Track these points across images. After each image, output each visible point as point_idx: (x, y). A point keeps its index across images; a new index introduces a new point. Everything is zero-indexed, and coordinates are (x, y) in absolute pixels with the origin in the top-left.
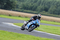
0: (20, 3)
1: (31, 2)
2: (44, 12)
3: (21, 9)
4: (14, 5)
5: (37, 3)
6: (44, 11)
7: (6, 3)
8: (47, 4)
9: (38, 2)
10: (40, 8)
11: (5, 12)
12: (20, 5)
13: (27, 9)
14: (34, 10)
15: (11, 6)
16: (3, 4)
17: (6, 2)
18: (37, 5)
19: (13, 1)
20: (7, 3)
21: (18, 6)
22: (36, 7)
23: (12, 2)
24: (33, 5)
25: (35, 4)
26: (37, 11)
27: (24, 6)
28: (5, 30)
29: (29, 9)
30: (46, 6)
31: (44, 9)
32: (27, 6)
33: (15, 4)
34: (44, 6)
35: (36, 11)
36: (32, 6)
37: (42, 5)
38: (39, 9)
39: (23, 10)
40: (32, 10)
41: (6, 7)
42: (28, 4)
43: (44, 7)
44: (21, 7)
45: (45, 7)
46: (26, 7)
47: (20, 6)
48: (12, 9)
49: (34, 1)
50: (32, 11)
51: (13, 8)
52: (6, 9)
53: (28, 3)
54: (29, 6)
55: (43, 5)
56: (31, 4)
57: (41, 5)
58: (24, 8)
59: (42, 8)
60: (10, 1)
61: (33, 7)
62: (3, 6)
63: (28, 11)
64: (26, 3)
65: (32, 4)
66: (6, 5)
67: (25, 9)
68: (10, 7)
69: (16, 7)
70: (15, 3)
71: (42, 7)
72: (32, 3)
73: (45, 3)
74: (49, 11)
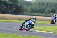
0: (28, 7)
1: (38, 5)
2: (52, 14)
3: (30, 12)
4: (23, 10)
6: (52, 13)
7: (15, 9)
8: (54, 6)
9: (45, 4)
10: (47, 10)
11: (15, 17)
12: (28, 9)
13: (35, 13)
14: (43, 12)
15: (20, 11)
16: (13, 10)
17: (15, 7)
18: (44, 8)
19: (21, 6)
21: (27, 10)
22: (44, 10)
23: (21, 7)
24: (41, 7)
25: (42, 6)
26: (45, 13)
27: (33, 10)
29: (38, 12)
30: (53, 8)
31: (51, 11)
32: (36, 9)
33: (24, 8)
34: (51, 8)
35: (44, 13)
36: (40, 8)
37: (49, 7)
38: (47, 11)
39: (32, 13)
40: (40, 13)
41: (16, 12)
42: (36, 8)
43: (51, 9)
44: (29, 11)
45: (52, 9)
46: (34, 11)
47: (29, 10)
48: (21, 13)
49: (41, 4)
50: (41, 14)
51: (22, 13)
52: (16, 13)
53: (36, 7)
54: (37, 9)
55: (50, 7)
56: (38, 7)
57: (48, 7)
58: (32, 11)
59: (50, 10)
60: (19, 6)
61: (41, 9)
62: (13, 11)
63: (37, 14)
64: (34, 6)
65: (40, 7)
66: (15, 10)
67: (33, 13)
68: (19, 12)
69: (25, 11)
70: (24, 7)
71: (49, 9)
72: (40, 6)
73: (52, 5)
74: (56, 12)
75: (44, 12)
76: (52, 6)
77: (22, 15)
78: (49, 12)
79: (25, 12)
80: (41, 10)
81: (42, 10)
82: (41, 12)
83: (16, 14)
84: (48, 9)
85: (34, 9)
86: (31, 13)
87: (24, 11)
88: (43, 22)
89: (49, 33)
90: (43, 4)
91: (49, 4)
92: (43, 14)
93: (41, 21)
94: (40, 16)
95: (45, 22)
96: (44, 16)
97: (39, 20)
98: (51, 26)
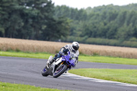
0: (78, 23)
1: (102, 19)
2: (134, 41)
3: (81, 36)
4: (66, 29)
5: (116, 20)
6: (134, 38)
7: (45, 26)
9: (118, 17)
10: (123, 31)
11: (45, 47)
12: (78, 28)
13: (95, 37)
14: (112, 36)
15: (58, 32)
16: (41, 29)
17: (46, 24)
18: (116, 25)
19: (61, 19)
20: (49, 26)
21: (74, 31)
22: (116, 30)
23: (60, 23)
24: (108, 25)
25: (111, 22)
26: (118, 38)
27: (88, 29)
28: (51, 86)
29: (100, 36)
31: (132, 33)
32: (95, 29)
33: (67, 27)
34: (133, 26)
35: (115, 38)
36: (106, 27)
37: (128, 25)
38: (123, 33)
39: (86, 39)
40: (106, 38)
41: (48, 35)
42: (95, 25)
43: (133, 29)
44: (81, 33)
45: (135, 29)
46: (91, 32)
47: (79, 30)
48: (60, 38)
49: (108, 17)
50: (107, 40)
51: (62, 36)
52: (47, 38)
53: (96, 23)
54: (99, 28)
55: (131, 25)
57: (125, 24)
58: (87, 34)
59: (129, 31)
60: (55, 21)
61: (108, 29)
62: (40, 32)
63: (98, 40)
64: (90, 22)
65: (105, 24)
66: (46, 29)
67: (90, 37)
68: (56, 34)
69: (70, 33)
70: (67, 23)
71: (127, 30)
72: (105, 21)
73: (136, 19)
75: (115, 36)
76: (134, 22)
77: (62, 41)
78: (128, 36)
79: (71, 35)
80: (109, 32)
81: (110, 30)
82: (107, 35)
83: (48, 40)
84: (125, 28)
85: (90, 28)
86: (84, 38)
87: (68, 33)
88: (112, 58)
89: (128, 85)
90: (113, 17)
91: (128, 16)
92: (112, 41)
93: (108, 58)
94: (105, 44)
95: (118, 58)
96: (115, 45)
97: (102, 55)
98: (133, 70)
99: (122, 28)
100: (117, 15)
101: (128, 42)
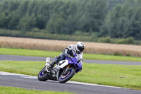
1: (4, 9)
2: (36, 31)
5: (17, 10)
6: (36, 29)
8: (42, 11)
9: (20, 7)
10: (25, 21)
14: (13, 27)
18: (18, 15)
22: (17, 20)
24: (10, 15)
25: (13, 12)
26: (19, 29)
30: (40, 16)
31: (34, 23)
34: (35, 15)
35: (16, 29)
36: (7, 17)
37: (30, 15)
38: (25, 24)
40: (7, 29)
43: (35, 19)
45: (38, 19)
49: (10, 7)
50: (8, 31)
55: (33, 15)
56: (3, 14)
57: (27, 14)
59: (31, 21)
61: (10, 19)
65: (7, 14)
71: (29, 20)
72: (6, 11)
73: (38, 9)
74: (47, 26)
75: (17, 27)
76: (36, 12)
78: (30, 26)
80: (10, 23)
82: (9, 26)
84: (27, 18)
88: (14, 50)
89: (31, 77)
90: (15, 7)
91: (29, 6)
92: (14, 32)
94: (7, 35)
95: (20, 50)
96: (17, 36)
98: (36, 62)
99: (24, 18)
100: (19, 5)
101: (31, 33)
